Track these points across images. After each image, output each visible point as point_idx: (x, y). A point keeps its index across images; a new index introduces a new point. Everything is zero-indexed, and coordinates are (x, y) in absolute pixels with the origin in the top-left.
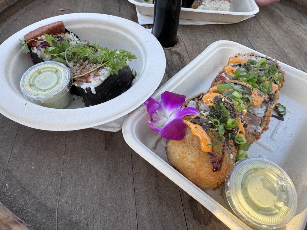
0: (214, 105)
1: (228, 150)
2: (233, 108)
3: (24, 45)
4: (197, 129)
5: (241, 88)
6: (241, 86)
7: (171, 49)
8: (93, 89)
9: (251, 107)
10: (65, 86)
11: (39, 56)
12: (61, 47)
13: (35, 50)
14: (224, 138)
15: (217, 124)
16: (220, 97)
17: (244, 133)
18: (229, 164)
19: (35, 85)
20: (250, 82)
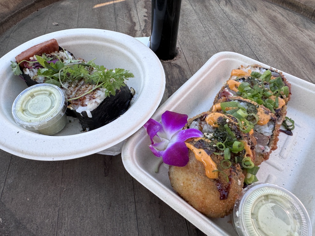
0: (218, 126)
1: (235, 175)
2: (238, 129)
3: (15, 67)
4: (201, 154)
5: (246, 106)
6: (246, 103)
7: (171, 62)
8: (89, 113)
9: (257, 126)
10: (60, 110)
11: (32, 78)
12: (55, 68)
13: (27, 72)
14: (230, 163)
15: (222, 147)
16: (224, 118)
17: (252, 155)
18: (237, 191)
19: (28, 110)
20: (255, 97)
